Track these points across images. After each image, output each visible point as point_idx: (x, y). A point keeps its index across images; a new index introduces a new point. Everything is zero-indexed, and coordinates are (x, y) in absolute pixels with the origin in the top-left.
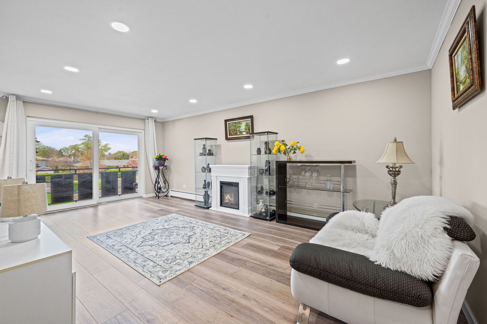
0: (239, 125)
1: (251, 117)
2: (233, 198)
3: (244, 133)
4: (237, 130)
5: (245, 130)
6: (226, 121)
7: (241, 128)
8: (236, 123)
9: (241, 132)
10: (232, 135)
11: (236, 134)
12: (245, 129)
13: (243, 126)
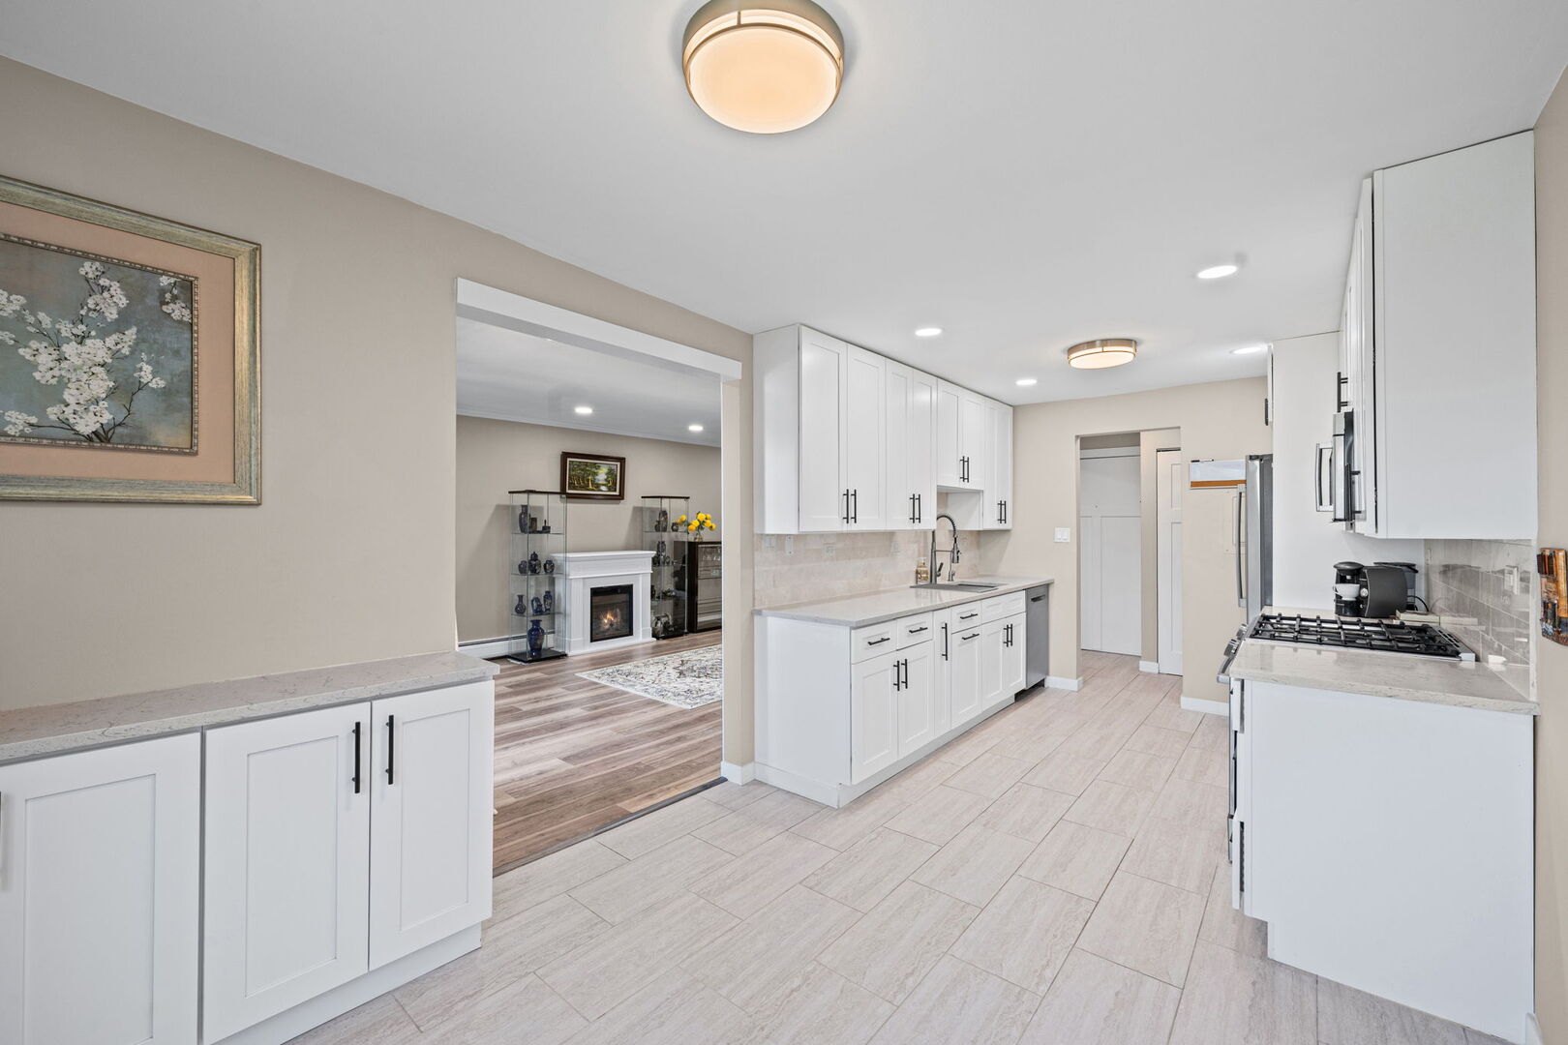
0: (594, 470)
1: (622, 460)
2: (619, 617)
3: (603, 488)
4: (588, 480)
5: (605, 483)
6: (565, 455)
7: (597, 477)
8: (586, 464)
9: (598, 486)
10: (574, 488)
11: (586, 488)
12: (606, 480)
13: (602, 476)
